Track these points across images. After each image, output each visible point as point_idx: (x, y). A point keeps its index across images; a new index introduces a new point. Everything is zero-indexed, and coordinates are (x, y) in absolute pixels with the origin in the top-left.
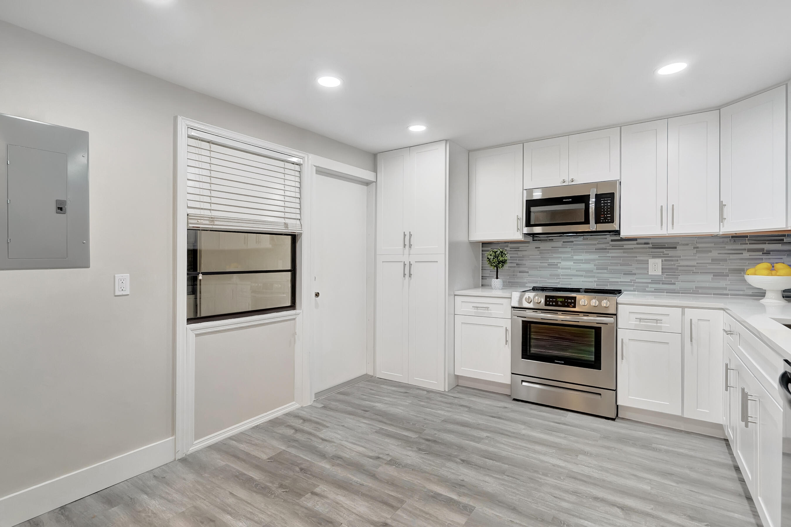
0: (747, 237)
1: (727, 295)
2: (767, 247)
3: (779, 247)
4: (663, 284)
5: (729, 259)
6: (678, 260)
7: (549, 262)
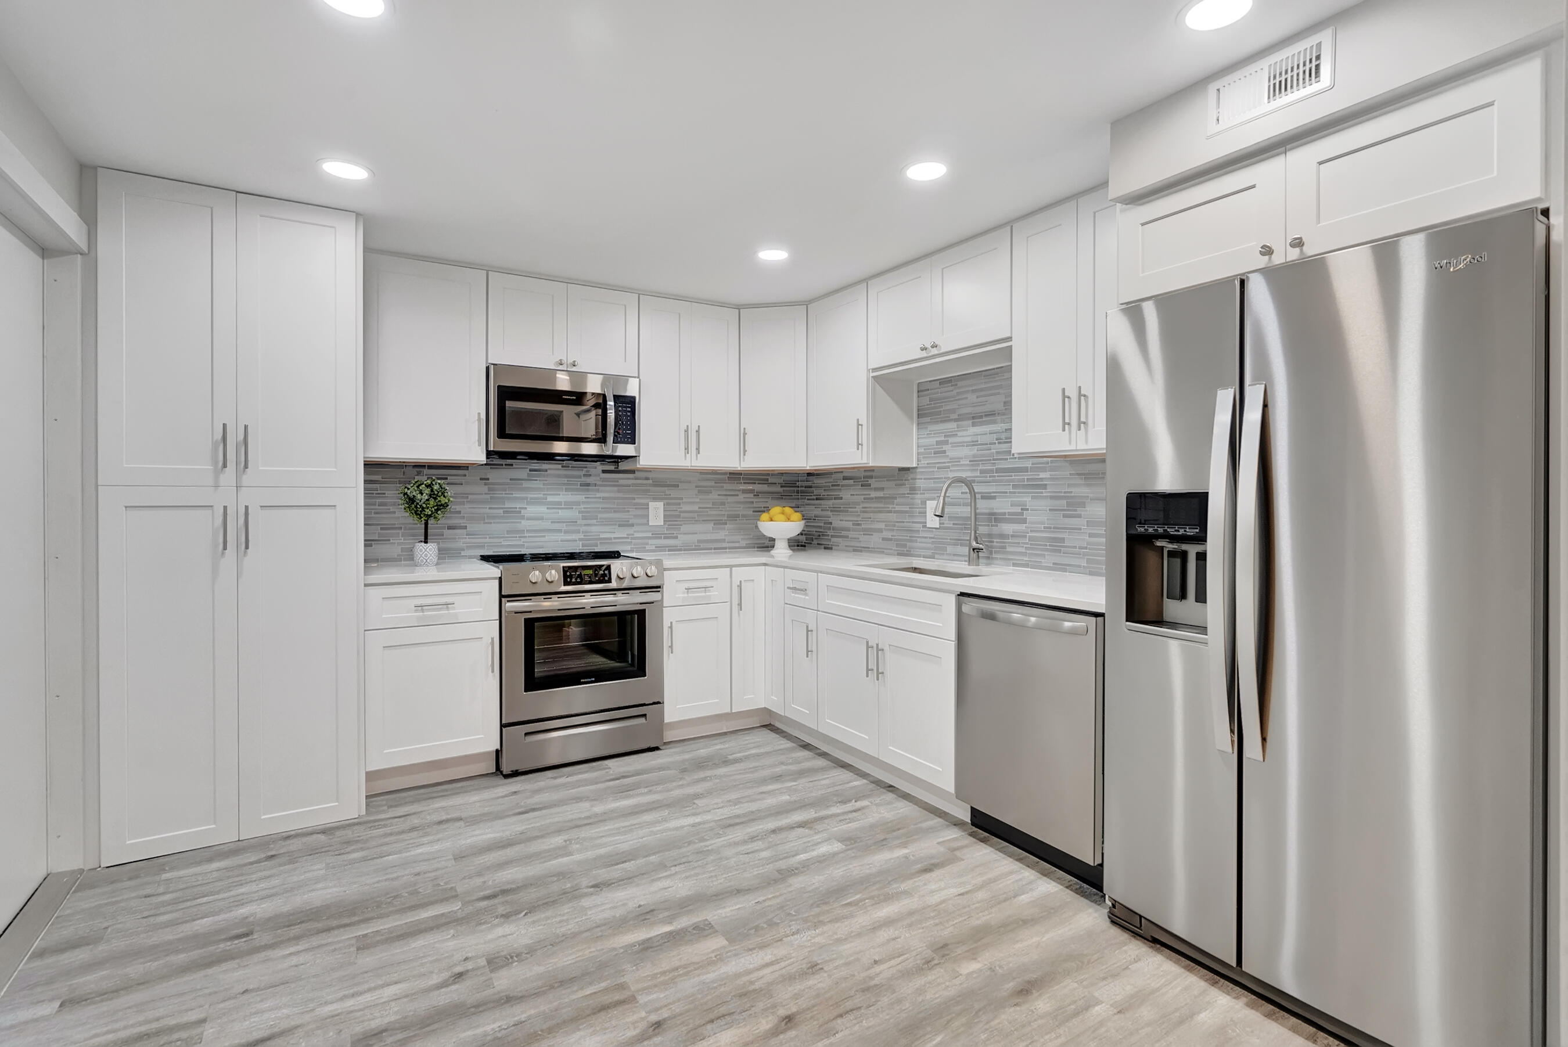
0: (741, 474)
1: (726, 548)
2: (758, 487)
3: (765, 488)
4: (665, 538)
5: (728, 503)
6: (679, 504)
7: (506, 506)
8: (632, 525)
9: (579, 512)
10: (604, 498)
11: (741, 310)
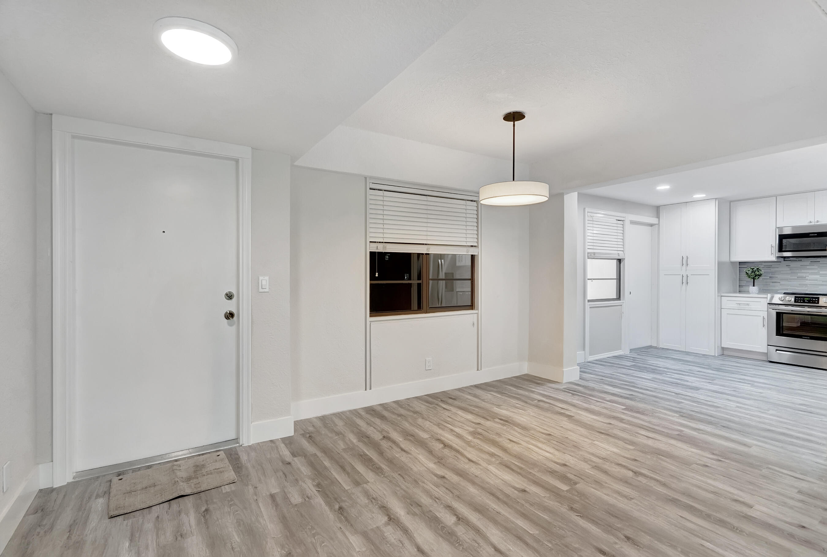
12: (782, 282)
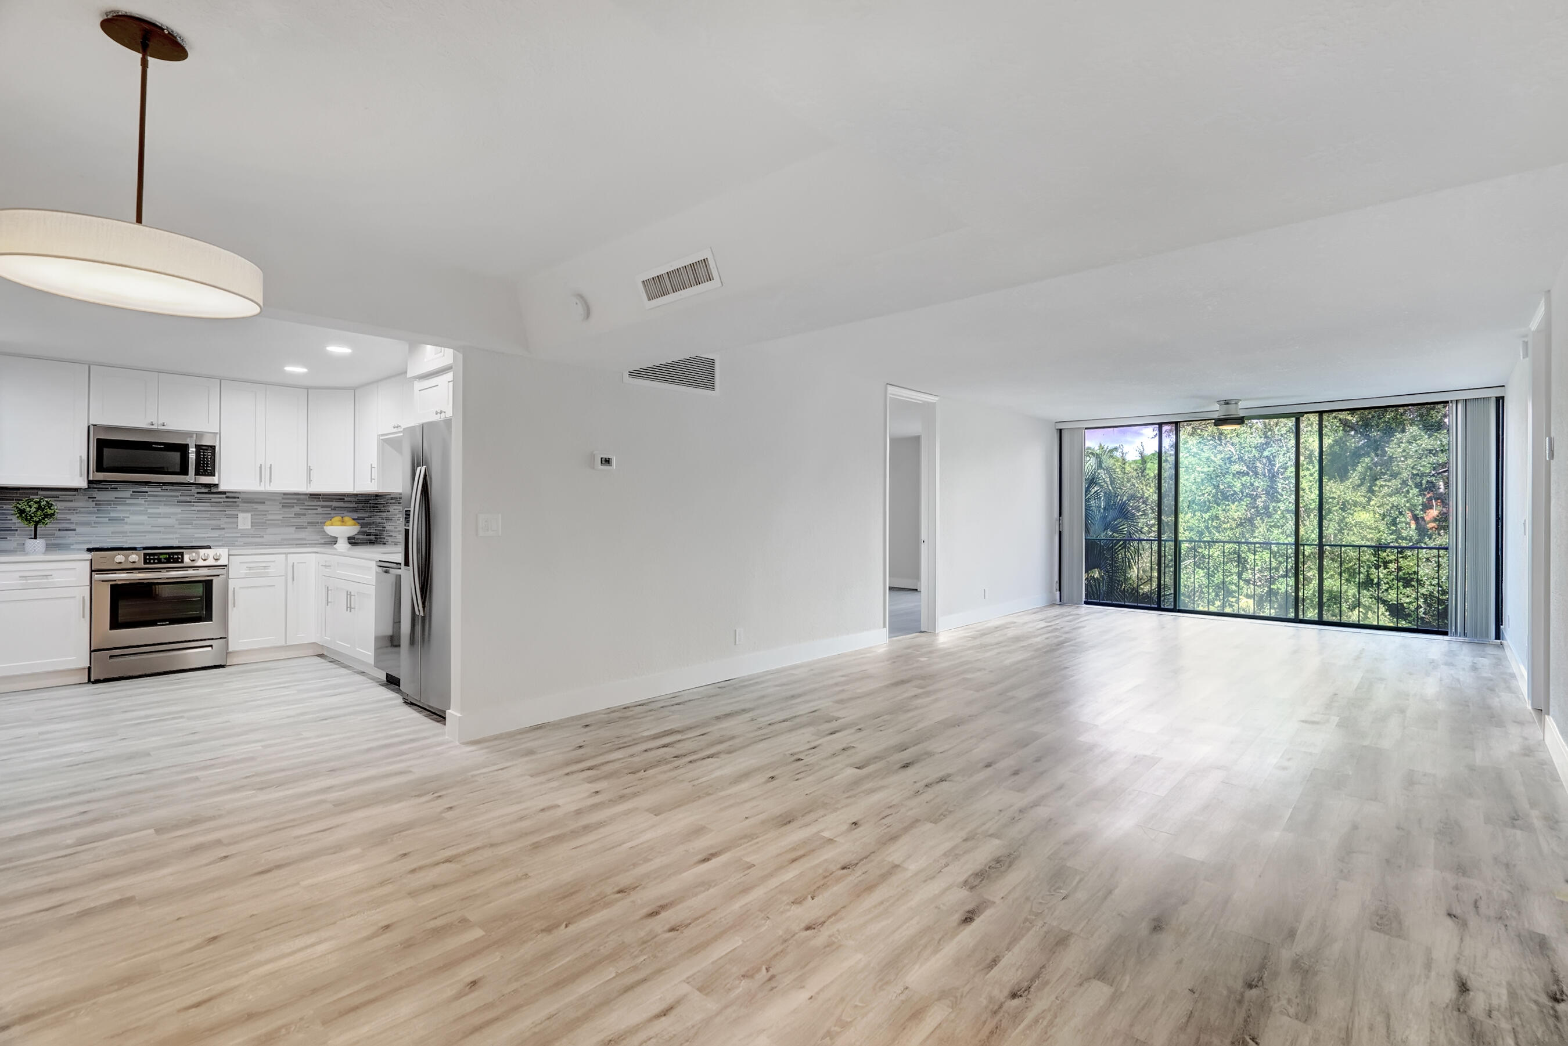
0: (320, 495)
1: (306, 544)
2: (334, 504)
3: (341, 504)
4: (252, 537)
5: (308, 514)
6: (266, 515)
7: (111, 516)
8: (224, 529)
9: (177, 520)
10: (198, 511)
11: (309, 390)
12: (79, 529)
